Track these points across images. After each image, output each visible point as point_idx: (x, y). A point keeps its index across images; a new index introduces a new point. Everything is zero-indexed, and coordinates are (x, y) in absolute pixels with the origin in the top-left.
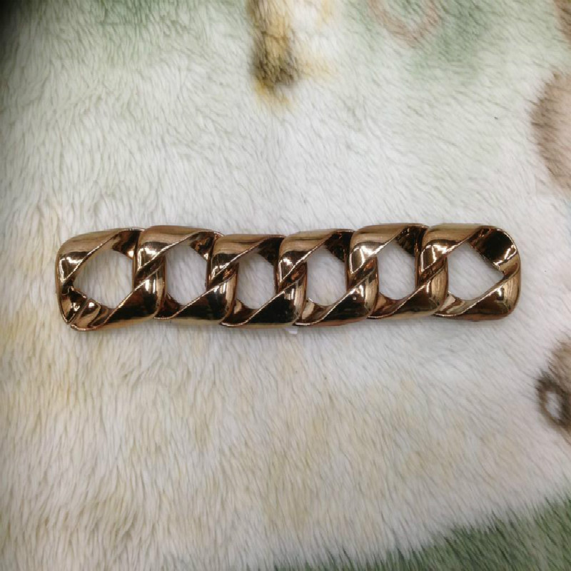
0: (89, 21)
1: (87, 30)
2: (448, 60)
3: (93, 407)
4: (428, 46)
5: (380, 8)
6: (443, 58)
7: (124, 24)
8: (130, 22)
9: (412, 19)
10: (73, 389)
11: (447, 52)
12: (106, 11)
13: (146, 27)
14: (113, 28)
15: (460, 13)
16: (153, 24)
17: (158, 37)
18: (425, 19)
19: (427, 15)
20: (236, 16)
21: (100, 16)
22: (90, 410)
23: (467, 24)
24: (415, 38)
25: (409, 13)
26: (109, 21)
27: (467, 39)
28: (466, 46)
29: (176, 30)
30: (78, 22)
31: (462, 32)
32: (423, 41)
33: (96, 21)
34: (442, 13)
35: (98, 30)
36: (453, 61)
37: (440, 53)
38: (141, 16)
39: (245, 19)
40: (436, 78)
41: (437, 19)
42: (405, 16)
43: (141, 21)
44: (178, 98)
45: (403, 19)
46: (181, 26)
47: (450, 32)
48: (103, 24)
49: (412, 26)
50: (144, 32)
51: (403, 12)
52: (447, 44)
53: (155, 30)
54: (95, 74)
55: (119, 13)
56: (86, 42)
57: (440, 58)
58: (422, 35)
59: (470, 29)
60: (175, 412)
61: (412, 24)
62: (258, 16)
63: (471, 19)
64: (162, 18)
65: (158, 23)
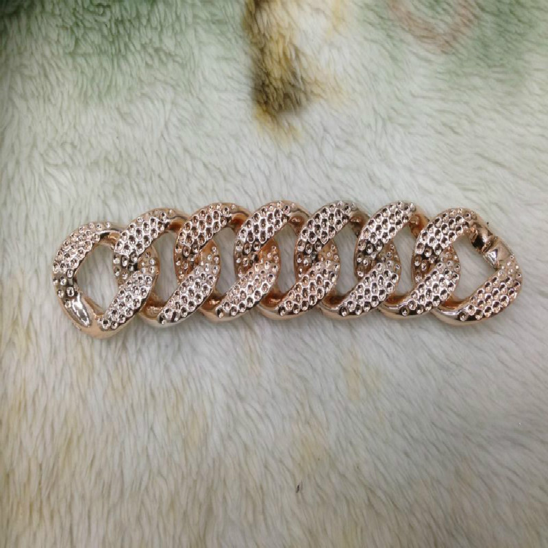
0: (56, 53)
1: (54, 64)
2: (489, 67)
3: (62, 528)
4: (462, 50)
5: (403, 9)
6: (482, 64)
7: (99, 55)
8: (105, 52)
9: (442, 20)
10: (36, 507)
11: (486, 56)
12: (77, 40)
13: (125, 57)
14: (86, 60)
15: (499, 10)
16: (133, 54)
17: (139, 68)
18: (458, 19)
19: (459, 15)
20: (229, 35)
21: (68, 45)
22: (58, 530)
23: (507, 22)
24: (447, 42)
25: (438, 13)
26: (80, 51)
27: (509, 39)
28: (509, 48)
29: (160, 59)
30: (43, 56)
31: (502, 32)
32: (457, 46)
33: (65, 53)
34: (477, 11)
35: (67, 63)
36: (495, 66)
37: (478, 58)
38: (119, 45)
39: (241, 37)
40: (475, 88)
41: (472, 18)
42: (433, 18)
43: (120, 51)
44: (162, 135)
45: (431, 20)
46: (165, 53)
47: (489, 33)
48: (73, 54)
49: (442, 28)
50: (123, 63)
51: (430, 13)
52: (485, 46)
53: (136, 60)
54: (63, 114)
55: (93, 42)
56: (52, 78)
57: (478, 64)
58: (455, 38)
59: (512, 28)
60: (165, 529)
61: (443, 26)
62: (256, 31)
63: (512, 16)
64: (144, 46)
65: (139, 52)
